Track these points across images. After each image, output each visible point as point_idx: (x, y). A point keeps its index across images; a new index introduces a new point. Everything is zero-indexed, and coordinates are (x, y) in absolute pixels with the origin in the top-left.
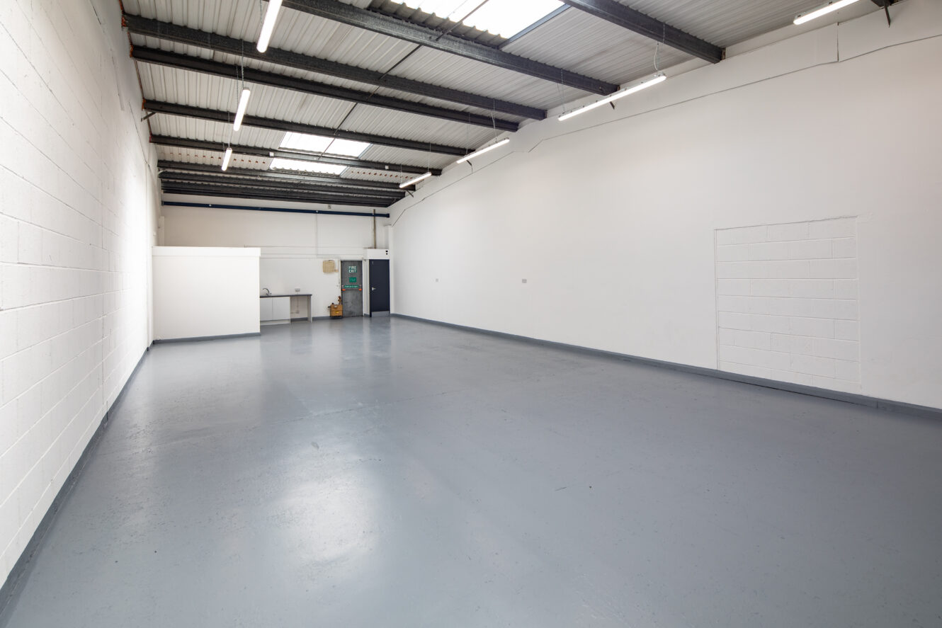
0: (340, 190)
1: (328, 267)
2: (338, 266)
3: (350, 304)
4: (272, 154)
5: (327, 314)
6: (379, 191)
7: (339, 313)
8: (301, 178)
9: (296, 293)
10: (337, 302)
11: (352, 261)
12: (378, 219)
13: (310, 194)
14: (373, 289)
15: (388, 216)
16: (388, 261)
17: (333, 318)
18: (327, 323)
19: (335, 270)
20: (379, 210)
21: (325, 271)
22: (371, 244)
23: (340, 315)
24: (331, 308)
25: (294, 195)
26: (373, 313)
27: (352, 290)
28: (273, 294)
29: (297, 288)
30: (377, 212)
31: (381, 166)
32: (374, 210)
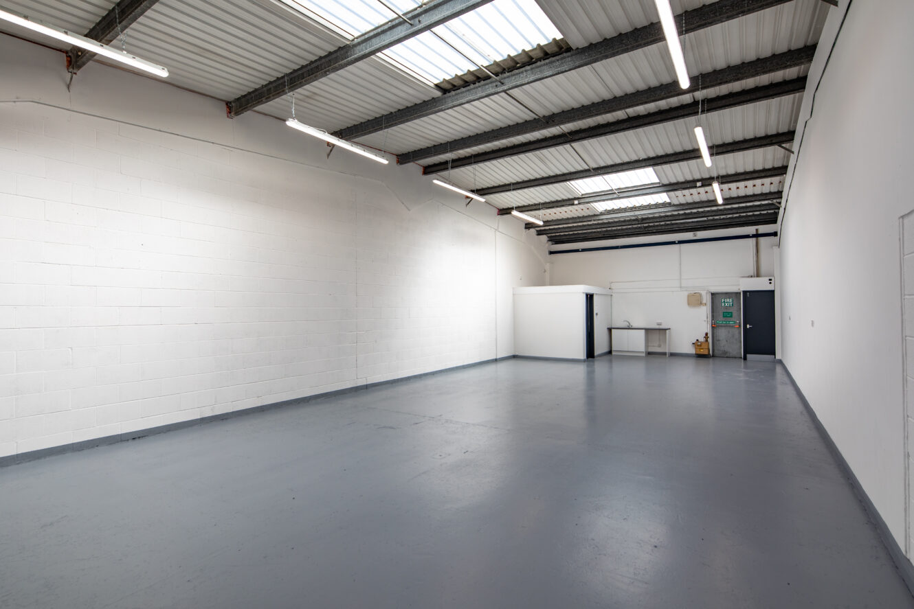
0: (691, 216)
1: (694, 300)
2: (707, 299)
3: (723, 343)
4: (576, 202)
5: (692, 351)
6: (743, 207)
7: (705, 352)
8: (632, 214)
9: (657, 327)
10: (702, 339)
11: (726, 293)
12: (762, 240)
13: (668, 225)
14: (748, 326)
15: (775, 234)
16: (773, 292)
17: (699, 356)
18: (692, 362)
19: (701, 303)
20: (763, 229)
21: (689, 304)
22: (752, 271)
23: (704, 354)
24: (697, 344)
25: (651, 229)
26: (749, 356)
27: (726, 326)
28: (634, 326)
29: (659, 321)
30: (760, 232)
31: (691, 185)
32: (757, 230)
